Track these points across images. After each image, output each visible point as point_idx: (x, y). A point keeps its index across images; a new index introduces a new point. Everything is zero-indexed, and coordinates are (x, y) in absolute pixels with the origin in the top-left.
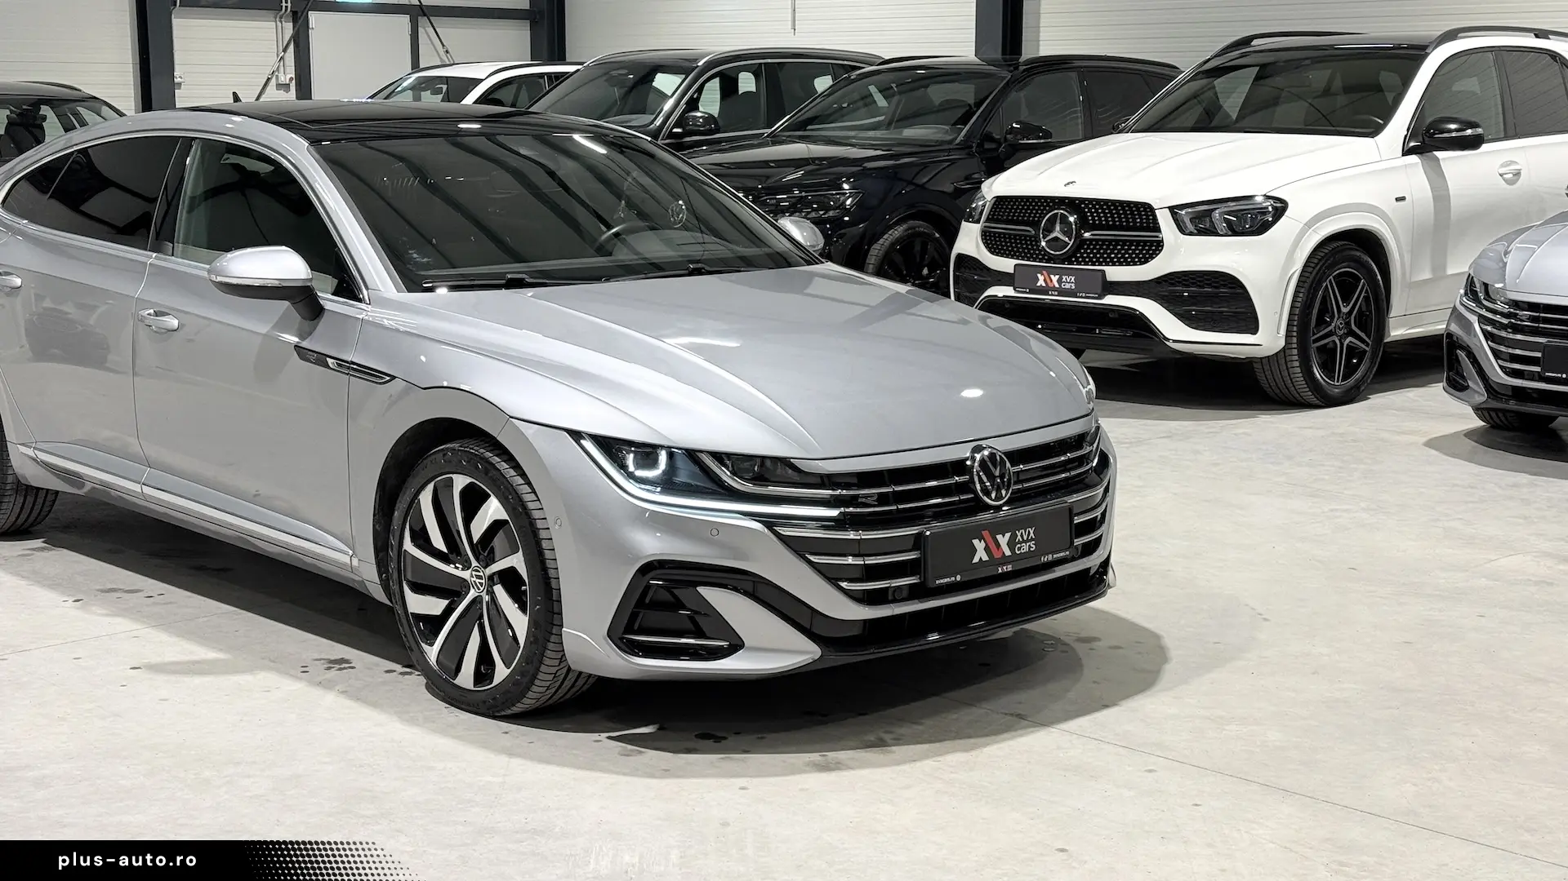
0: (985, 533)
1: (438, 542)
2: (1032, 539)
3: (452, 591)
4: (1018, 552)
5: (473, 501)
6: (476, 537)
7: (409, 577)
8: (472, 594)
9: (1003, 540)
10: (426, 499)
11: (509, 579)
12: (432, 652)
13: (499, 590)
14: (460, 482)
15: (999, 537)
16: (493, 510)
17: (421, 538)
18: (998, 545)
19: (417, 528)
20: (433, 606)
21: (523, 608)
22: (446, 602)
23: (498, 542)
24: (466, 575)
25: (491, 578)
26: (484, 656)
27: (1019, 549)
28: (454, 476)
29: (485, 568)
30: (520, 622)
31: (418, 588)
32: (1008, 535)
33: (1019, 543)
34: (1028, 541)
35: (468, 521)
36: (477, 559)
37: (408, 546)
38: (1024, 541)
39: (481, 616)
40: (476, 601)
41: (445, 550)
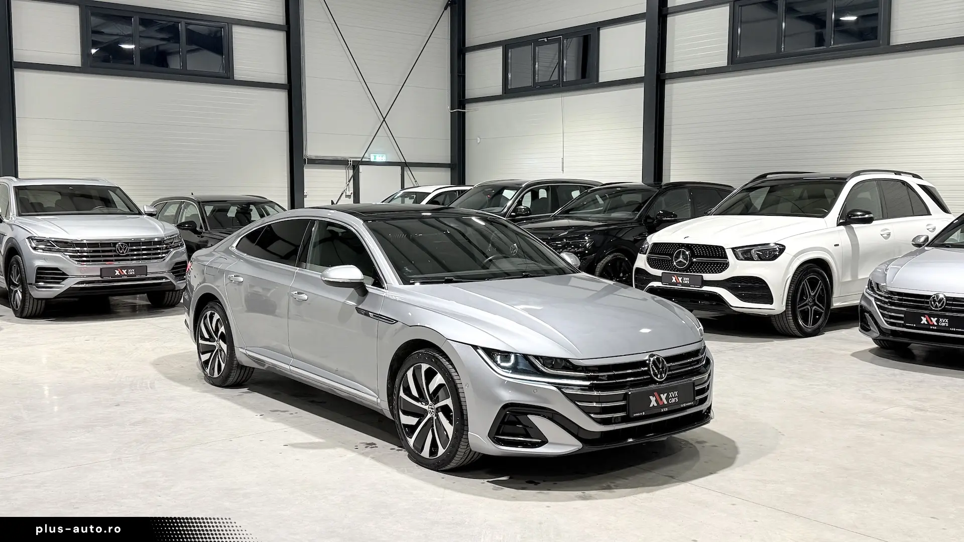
0: (655, 394)
1: (415, 393)
2: (676, 397)
3: (420, 414)
4: (670, 402)
5: (430, 375)
6: (431, 392)
7: (402, 408)
8: (429, 416)
9: (663, 397)
10: (410, 373)
11: (445, 410)
12: (411, 441)
13: (441, 414)
14: (425, 367)
15: (662, 395)
16: (439, 379)
17: (407, 391)
18: (661, 399)
19: (406, 387)
20: (412, 421)
21: (451, 423)
22: (418, 419)
23: (441, 393)
24: (426, 407)
25: (437, 409)
26: (434, 445)
27: (671, 401)
28: (422, 364)
29: (435, 405)
30: (450, 429)
31: (406, 413)
32: (666, 395)
33: (671, 398)
34: (674, 397)
35: (427, 384)
36: (431, 401)
37: (402, 394)
38: (673, 397)
39: (433, 426)
40: (431, 419)
41: (418, 397)
